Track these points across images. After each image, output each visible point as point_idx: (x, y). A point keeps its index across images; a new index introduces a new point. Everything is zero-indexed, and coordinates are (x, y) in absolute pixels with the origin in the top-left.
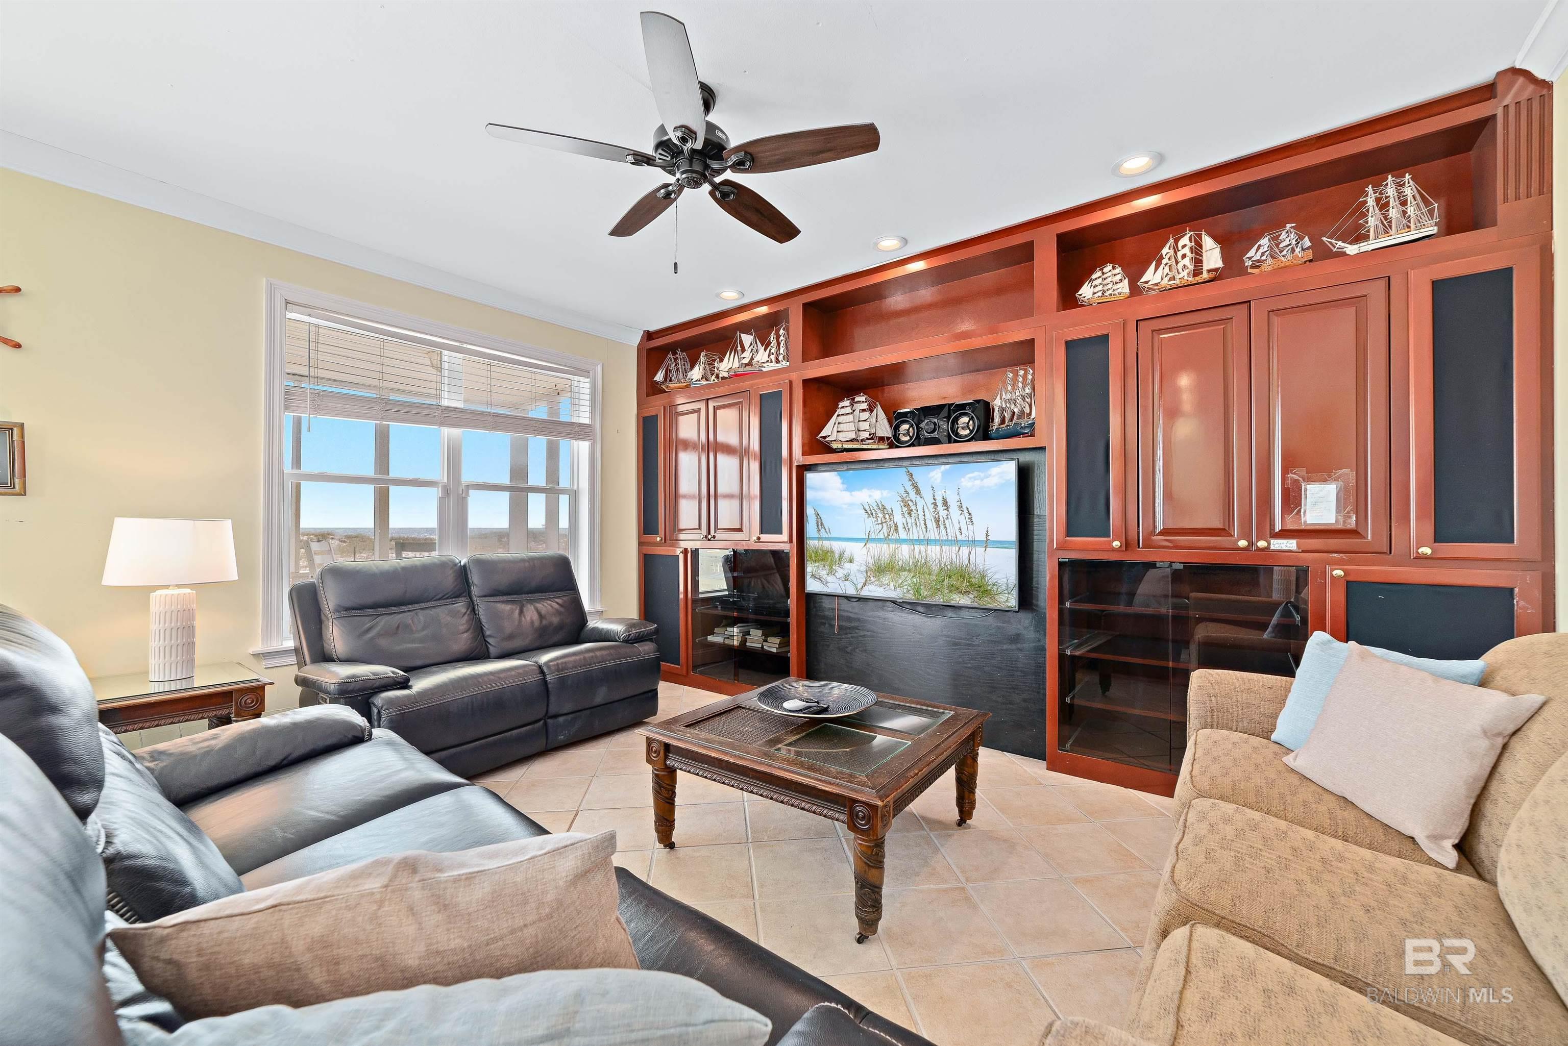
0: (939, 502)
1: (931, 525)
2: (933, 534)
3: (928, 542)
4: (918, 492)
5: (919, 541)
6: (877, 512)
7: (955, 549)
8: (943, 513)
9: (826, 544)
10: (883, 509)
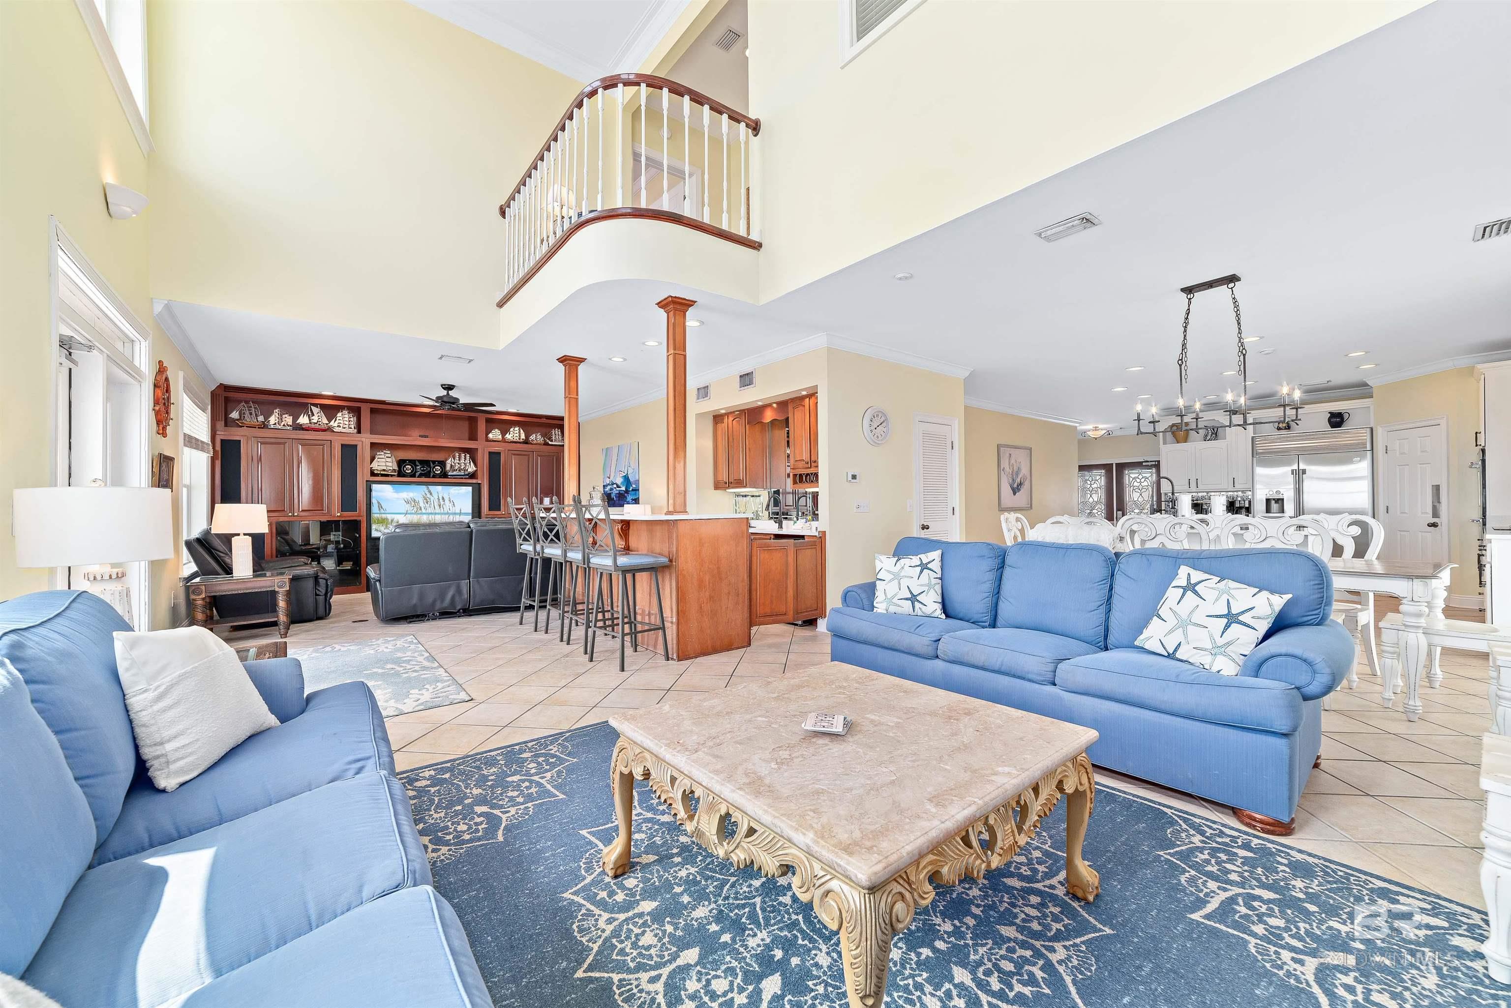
0: (441, 499)
1: (437, 507)
2: (437, 510)
3: (436, 514)
4: (431, 494)
5: (431, 513)
6: (413, 502)
7: (447, 516)
8: (442, 503)
9: (384, 516)
10: (414, 501)
